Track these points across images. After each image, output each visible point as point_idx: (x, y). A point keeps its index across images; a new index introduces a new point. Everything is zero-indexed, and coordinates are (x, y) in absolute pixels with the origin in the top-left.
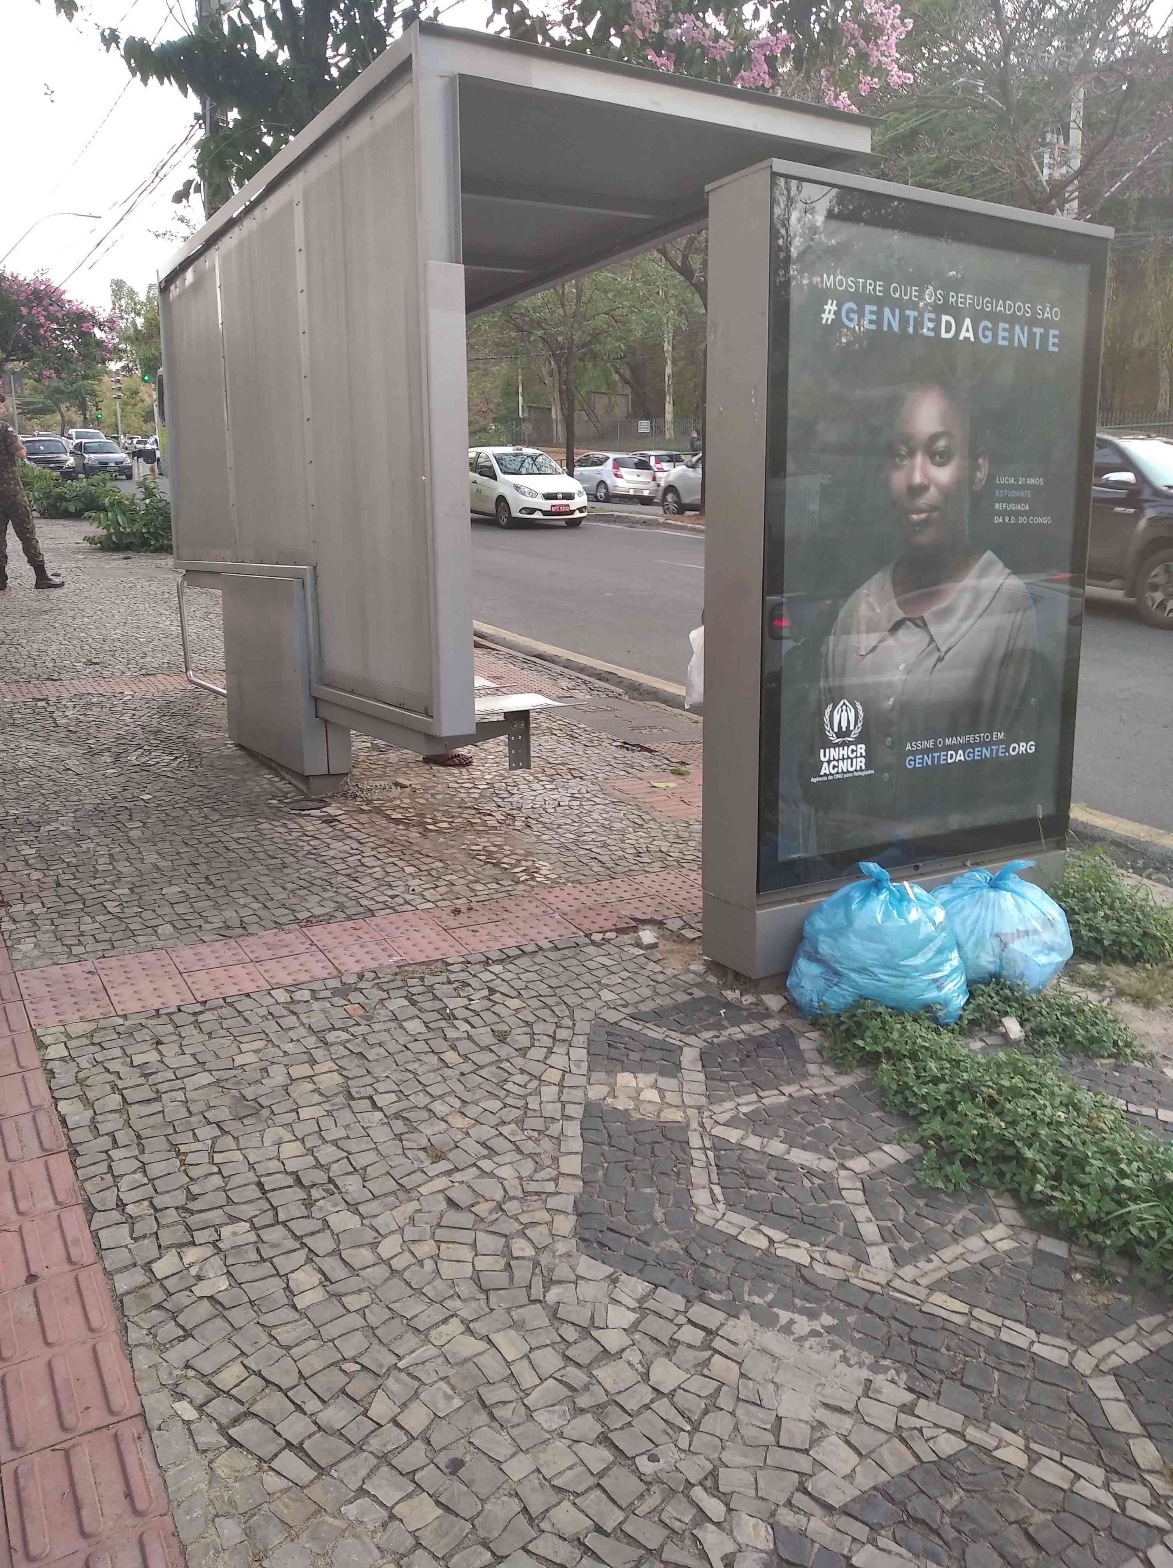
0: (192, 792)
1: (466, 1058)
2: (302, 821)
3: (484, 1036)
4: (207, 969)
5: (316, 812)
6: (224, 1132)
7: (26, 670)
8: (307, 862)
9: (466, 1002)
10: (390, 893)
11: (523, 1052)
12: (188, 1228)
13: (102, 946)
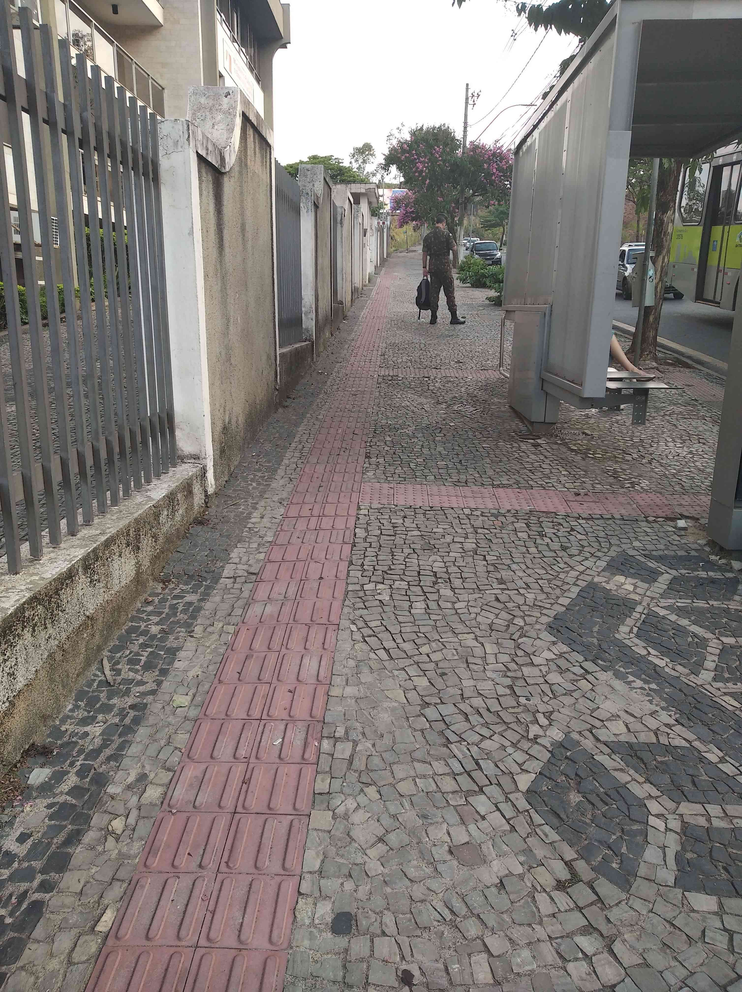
0: (475, 425)
1: (540, 552)
2: (521, 444)
3: (556, 546)
4: (440, 496)
5: (532, 441)
6: (415, 552)
7: (426, 363)
8: (513, 461)
9: (556, 531)
10: (547, 481)
11: (571, 556)
12: (384, 578)
13: (400, 479)
